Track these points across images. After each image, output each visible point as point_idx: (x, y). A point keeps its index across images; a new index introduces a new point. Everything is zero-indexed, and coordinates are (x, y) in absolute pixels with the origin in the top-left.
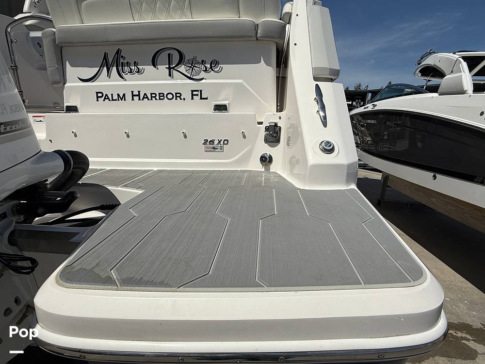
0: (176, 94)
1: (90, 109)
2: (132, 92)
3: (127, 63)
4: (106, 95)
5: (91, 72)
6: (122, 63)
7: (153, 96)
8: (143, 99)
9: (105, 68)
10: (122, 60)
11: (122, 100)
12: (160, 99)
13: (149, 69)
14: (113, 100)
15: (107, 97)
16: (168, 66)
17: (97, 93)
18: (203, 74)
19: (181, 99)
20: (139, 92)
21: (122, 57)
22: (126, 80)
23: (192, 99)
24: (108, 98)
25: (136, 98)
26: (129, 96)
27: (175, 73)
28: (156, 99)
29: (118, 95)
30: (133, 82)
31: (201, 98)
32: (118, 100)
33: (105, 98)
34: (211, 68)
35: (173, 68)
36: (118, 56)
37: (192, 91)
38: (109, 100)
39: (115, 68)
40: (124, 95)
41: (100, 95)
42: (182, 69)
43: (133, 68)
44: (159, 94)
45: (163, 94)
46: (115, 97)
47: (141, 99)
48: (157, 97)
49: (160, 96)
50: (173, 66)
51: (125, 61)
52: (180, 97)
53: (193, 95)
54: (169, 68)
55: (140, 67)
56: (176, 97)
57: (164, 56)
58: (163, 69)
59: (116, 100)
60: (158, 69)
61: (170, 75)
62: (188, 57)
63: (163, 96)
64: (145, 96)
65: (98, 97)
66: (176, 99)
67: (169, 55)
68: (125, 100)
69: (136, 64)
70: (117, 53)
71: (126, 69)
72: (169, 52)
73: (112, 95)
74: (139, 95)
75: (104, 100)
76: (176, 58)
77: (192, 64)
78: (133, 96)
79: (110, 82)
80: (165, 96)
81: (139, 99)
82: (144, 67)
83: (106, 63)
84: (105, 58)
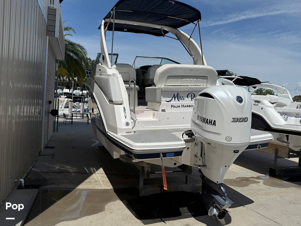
1: (169, 110)
5: (169, 99)
6: (179, 97)
7: (187, 106)
13: (186, 98)
15: (174, 107)
26: (181, 106)
27: (193, 100)
30: (181, 102)
39: (177, 98)
40: (179, 106)
41: (172, 106)
43: (182, 98)
45: (190, 106)
46: (177, 106)
54: (191, 98)
55: (184, 98)
57: (190, 95)
58: (190, 98)
60: (188, 98)
61: (191, 100)
65: (172, 107)
70: (178, 94)
74: (184, 106)
76: (193, 96)
78: (182, 106)
79: (175, 102)
83: (174, 97)
84: (174, 95)
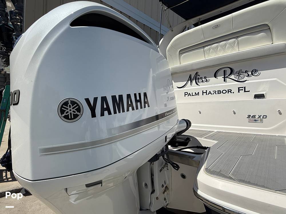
0: (228, 90)
2: (203, 91)
3: (201, 78)
4: (189, 93)
5: (183, 83)
6: (198, 78)
7: (214, 92)
8: (208, 94)
9: (190, 81)
10: (198, 77)
11: (197, 95)
12: (218, 93)
13: (212, 79)
14: (192, 95)
16: (223, 77)
17: (185, 93)
18: (246, 78)
19: (231, 93)
20: (206, 91)
21: (198, 75)
22: (200, 86)
23: (239, 92)
24: (190, 95)
25: (205, 94)
26: (201, 93)
28: (216, 94)
29: (195, 93)
30: (203, 86)
31: (245, 91)
32: (195, 95)
33: (189, 95)
34: (252, 74)
35: (227, 77)
36: (196, 75)
37: (239, 88)
38: (191, 96)
39: (194, 81)
40: (198, 93)
41: (186, 94)
42: (232, 77)
43: (204, 80)
44: (218, 91)
45: (220, 91)
47: (207, 94)
48: (217, 93)
49: (218, 92)
50: (227, 76)
51: (200, 77)
52: (230, 92)
53: (239, 90)
54: (224, 78)
55: (207, 79)
56: (228, 92)
57: (221, 72)
58: (221, 78)
59: (194, 95)
60: (217, 78)
61: (224, 81)
62: (236, 70)
63: (220, 92)
64: (210, 93)
65: (185, 95)
66: (228, 93)
67: (224, 71)
68: (199, 95)
69: (205, 78)
70: (196, 74)
71: (200, 80)
72: (224, 69)
73: (192, 93)
74: (206, 92)
75: (188, 96)
77: (239, 73)
78: (203, 93)
79: (192, 88)
80: (221, 92)
81: (206, 94)
82: (209, 79)
83: (190, 79)
84: (190, 77)
